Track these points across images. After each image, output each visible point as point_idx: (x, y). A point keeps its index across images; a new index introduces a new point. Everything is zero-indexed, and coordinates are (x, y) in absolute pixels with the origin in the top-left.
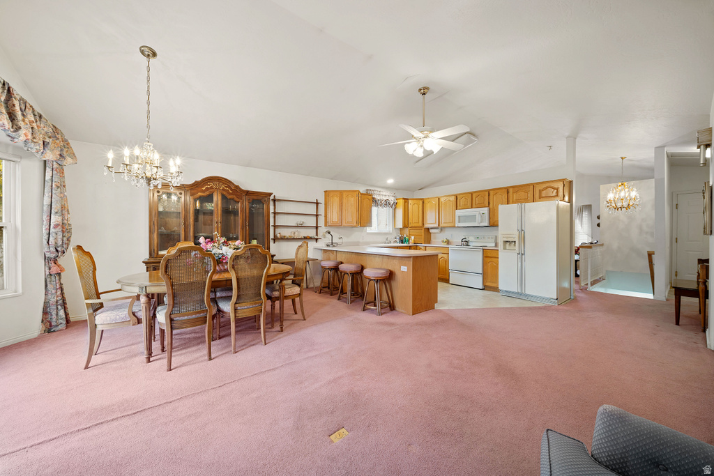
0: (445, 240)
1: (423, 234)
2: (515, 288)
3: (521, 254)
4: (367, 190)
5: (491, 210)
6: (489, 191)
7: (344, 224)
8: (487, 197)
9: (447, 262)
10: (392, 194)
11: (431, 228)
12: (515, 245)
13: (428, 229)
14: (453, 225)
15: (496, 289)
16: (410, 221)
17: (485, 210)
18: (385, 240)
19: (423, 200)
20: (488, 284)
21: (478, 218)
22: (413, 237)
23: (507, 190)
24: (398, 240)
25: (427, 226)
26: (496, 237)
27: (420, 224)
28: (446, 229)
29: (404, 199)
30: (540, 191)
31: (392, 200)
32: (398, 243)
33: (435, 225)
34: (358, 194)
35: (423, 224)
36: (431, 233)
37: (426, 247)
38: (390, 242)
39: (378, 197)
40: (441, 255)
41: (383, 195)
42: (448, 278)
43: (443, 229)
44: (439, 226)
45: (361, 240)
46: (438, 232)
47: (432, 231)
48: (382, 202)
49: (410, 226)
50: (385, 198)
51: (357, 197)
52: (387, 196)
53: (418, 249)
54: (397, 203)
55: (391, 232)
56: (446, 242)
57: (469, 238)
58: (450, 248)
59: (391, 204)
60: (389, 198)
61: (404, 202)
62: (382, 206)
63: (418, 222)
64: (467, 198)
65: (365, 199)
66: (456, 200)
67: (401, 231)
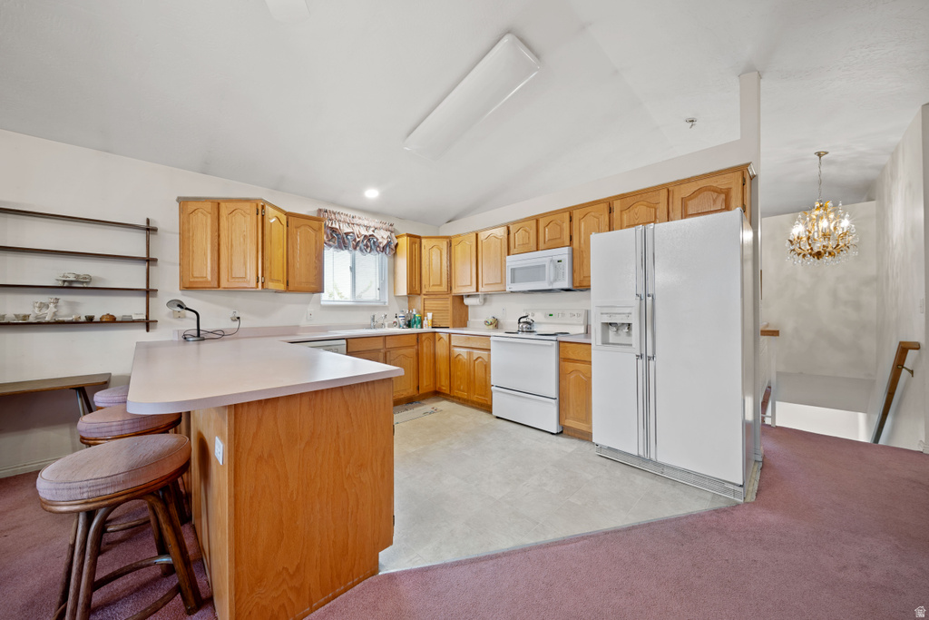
0: (490, 320)
1: (450, 308)
2: (632, 447)
3: (646, 358)
4: (320, 210)
5: (576, 254)
6: (570, 211)
7: (224, 283)
8: (566, 225)
9: (487, 367)
10: (387, 226)
11: (468, 296)
12: (629, 334)
13: (461, 298)
14: (502, 289)
15: (586, 436)
16: (424, 282)
17: (563, 253)
18: (369, 321)
19: (450, 241)
20: (570, 423)
21: (550, 272)
22: (430, 315)
23: (609, 204)
24: (401, 321)
25: (457, 291)
26: (588, 313)
27: (444, 288)
28: (495, 298)
29: (409, 235)
30: (684, 201)
31: (382, 237)
32: (400, 327)
33: (472, 290)
34: (260, 208)
35: (451, 289)
36: (467, 306)
37: (450, 334)
38: (382, 325)
39: (346, 229)
40: (477, 353)
41: (357, 225)
42: (489, 403)
43: (488, 297)
44: (477, 290)
45: (303, 323)
46: (478, 303)
47: (467, 301)
48: (358, 240)
49: (424, 292)
50: (364, 232)
51: (260, 216)
52: (367, 228)
53: (437, 339)
54: (397, 244)
55: (387, 304)
56: (491, 324)
57: (533, 315)
58: (492, 338)
59: (381, 246)
60: (373, 231)
61: (412, 244)
62: (358, 248)
63: (441, 285)
64: (528, 229)
65: (303, 228)
66: (509, 234)
67: (409, 302)
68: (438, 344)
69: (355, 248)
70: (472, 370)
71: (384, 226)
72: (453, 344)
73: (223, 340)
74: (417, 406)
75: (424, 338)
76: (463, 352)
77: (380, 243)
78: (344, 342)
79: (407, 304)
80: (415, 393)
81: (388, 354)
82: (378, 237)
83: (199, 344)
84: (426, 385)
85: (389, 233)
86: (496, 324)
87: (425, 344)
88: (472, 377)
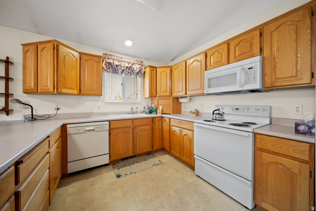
0: (194, 111)
1: (171, 104)
4: (104, 54)
6: (260, 28)
7: (40, 90)
8: (256, 40)
9: (191, 141)
10: (140, 63)
11: (181, 97)
13: (177, 98)
14: (202, 92)
18: (130, 110)
19: (171, 67)
21: (241, 78)
22: (161, 107)
23: (311, 8)
24: (147, 110)
25: (175, 95)
26: (271, 108)
27: (168, 93)
28: (197, 99)
29: (150, 66)
31: (136, 67)
32: (146, 113)
33: (183, 94)
34: (55, 46)
35: (171, 93)
36: (181, 103)
37: (170, 119)
38: (137, 112)
39: (116, 63)
40: (185, 132)
41: (123, 61)
42: (193, 165)
43: (192, 98)
44: (186, 94)
45: (95, 111)
46: (187, 101)
47: (181, 100)
48: (123, 69)
49: (158, 95)
50: (127, 65)
51: (55, 50)
52: (129, 63)
53: (164, 121)
54: (145, 72)
55: (140, 102)
56: (194, 113)
57: (223, 109)
58: (195, 124)
59: (136, 72)
60: (132, 65)
61: (151, 71)
62: (123, 73)
63: (166, 92)
64: (221, 51)
65: (89, 61)
66: (206, 58)
67: (151, 101)
68: (164, 123)
69: (122, 73)
70: (182, 141)
71: (138, 63)
72: (171, 124)
73: (49, 120)
74: (151, 158)
75: (156, 120)
76: (177, 129)
77: (135, 71)
78: (108, 123)
79: (151, 102)
80: (151, 150)
81: (135, 129)
82: (134, 68)
83: (32, 122)
84: (157, 145)
85: (140, 66)
86: (197, 113)
87: (156, 123)
88: (182, 146)
